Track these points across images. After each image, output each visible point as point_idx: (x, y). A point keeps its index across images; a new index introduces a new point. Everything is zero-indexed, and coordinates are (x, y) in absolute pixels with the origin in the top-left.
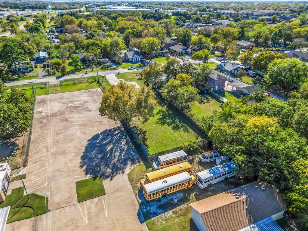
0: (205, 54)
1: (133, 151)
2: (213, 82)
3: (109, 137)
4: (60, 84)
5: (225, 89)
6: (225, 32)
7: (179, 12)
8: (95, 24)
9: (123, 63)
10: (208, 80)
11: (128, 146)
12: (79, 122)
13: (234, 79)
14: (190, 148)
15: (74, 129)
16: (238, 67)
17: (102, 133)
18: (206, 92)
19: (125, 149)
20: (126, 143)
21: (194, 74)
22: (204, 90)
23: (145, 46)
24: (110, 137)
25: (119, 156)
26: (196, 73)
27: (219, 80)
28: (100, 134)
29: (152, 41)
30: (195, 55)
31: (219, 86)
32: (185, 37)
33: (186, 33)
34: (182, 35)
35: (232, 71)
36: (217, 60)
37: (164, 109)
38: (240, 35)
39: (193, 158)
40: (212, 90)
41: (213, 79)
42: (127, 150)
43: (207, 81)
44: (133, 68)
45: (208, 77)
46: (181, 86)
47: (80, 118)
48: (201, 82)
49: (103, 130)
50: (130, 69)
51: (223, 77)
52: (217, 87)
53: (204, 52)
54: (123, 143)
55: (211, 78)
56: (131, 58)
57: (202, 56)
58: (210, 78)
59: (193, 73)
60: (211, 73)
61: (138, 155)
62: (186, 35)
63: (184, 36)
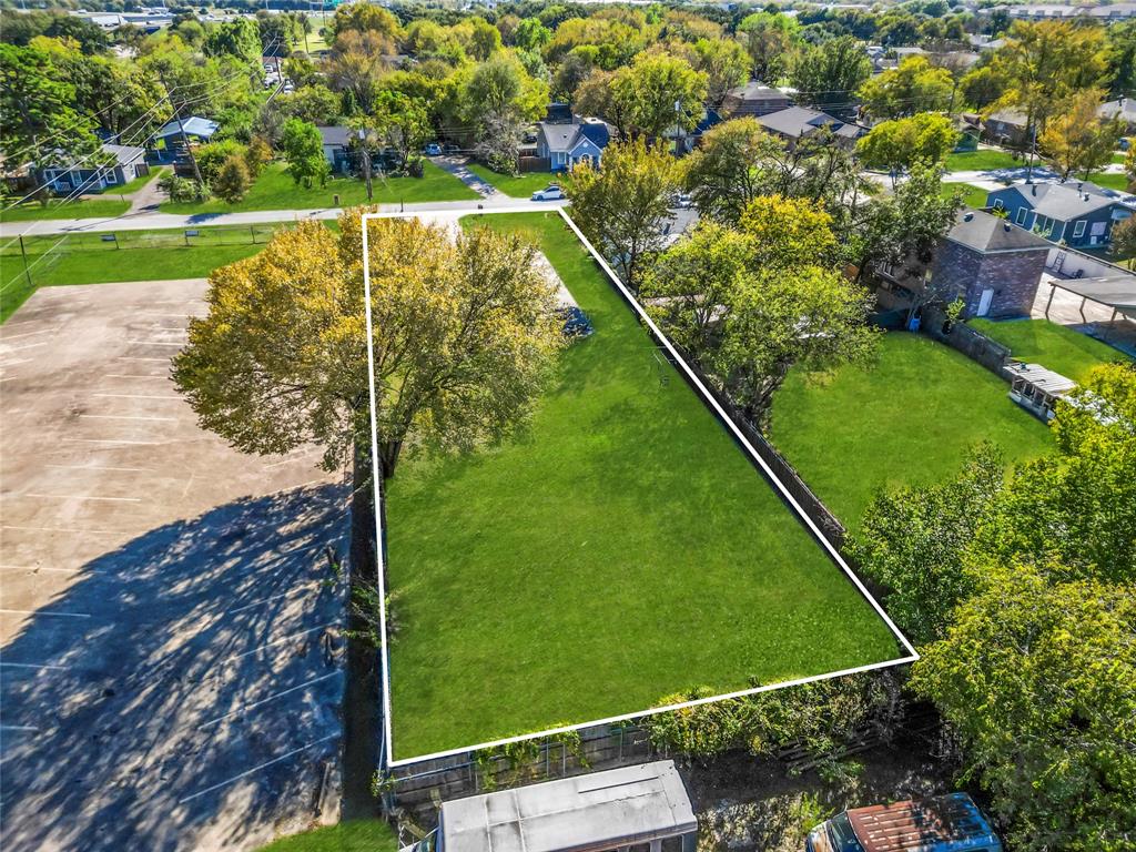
0: (927, 132)
1: (320, 690)
2: (966, 265)
3: (231, 550)
4: (185, 244)
5: (1037, 313)
6: (1044, 43)
7: (826, 14)
8: (466, 37)
9: (521, 172)
10: (936, 257)
11: (313, 641)
12: (127, 437)
13: (1089, 264)
14: (743, 736)
15: (73, 473)
16: (1116, 206)
17: (207, 518)
18: (914, 322)
19: (281, 662)
20: (310, 610)
21: (853, 215)
22: (906, 311)
23: (632, 98)
24: (235, 555)
25: (207, 715)
26: (864, 209)
27: (1001, 255)
28: (191, 527)
29: (665, 73)
30: (873, 141)
31: (998, 293)
32: (832, 75)
33: (841, 58)
34: (823, 68)
35: (1075, 220)
36: (991, 178)
37: (643, 402)
38: (1114, 77)
39: (756, 834)
40: (955, 308)
41: (966, 249)
42: (287, 672)
43: (926, 258)
44: (557, 194)
45: (936, 236)
46: (754, 266)
47: (155, 410)
48: (894, 263)
49: (223, 502)
50: (540, 198)
51: (1029, 242)
52: (987, 295)
53: (924, 127)
54: (294, 609)
55: (956, 246)
56: (562, 154)
57: (910, 144)
58: (952, 242)
59: (848, 212)
60: (961, 215)
61: (336, 734)
62: (840, 65)
63: (830, 71)
